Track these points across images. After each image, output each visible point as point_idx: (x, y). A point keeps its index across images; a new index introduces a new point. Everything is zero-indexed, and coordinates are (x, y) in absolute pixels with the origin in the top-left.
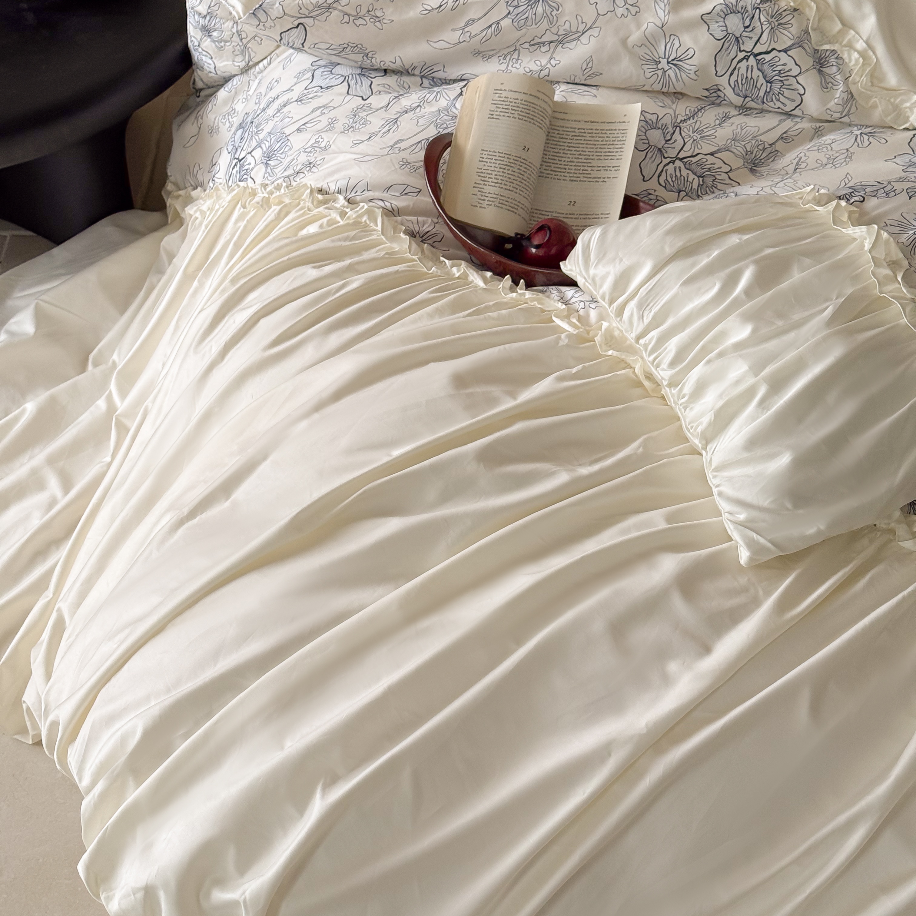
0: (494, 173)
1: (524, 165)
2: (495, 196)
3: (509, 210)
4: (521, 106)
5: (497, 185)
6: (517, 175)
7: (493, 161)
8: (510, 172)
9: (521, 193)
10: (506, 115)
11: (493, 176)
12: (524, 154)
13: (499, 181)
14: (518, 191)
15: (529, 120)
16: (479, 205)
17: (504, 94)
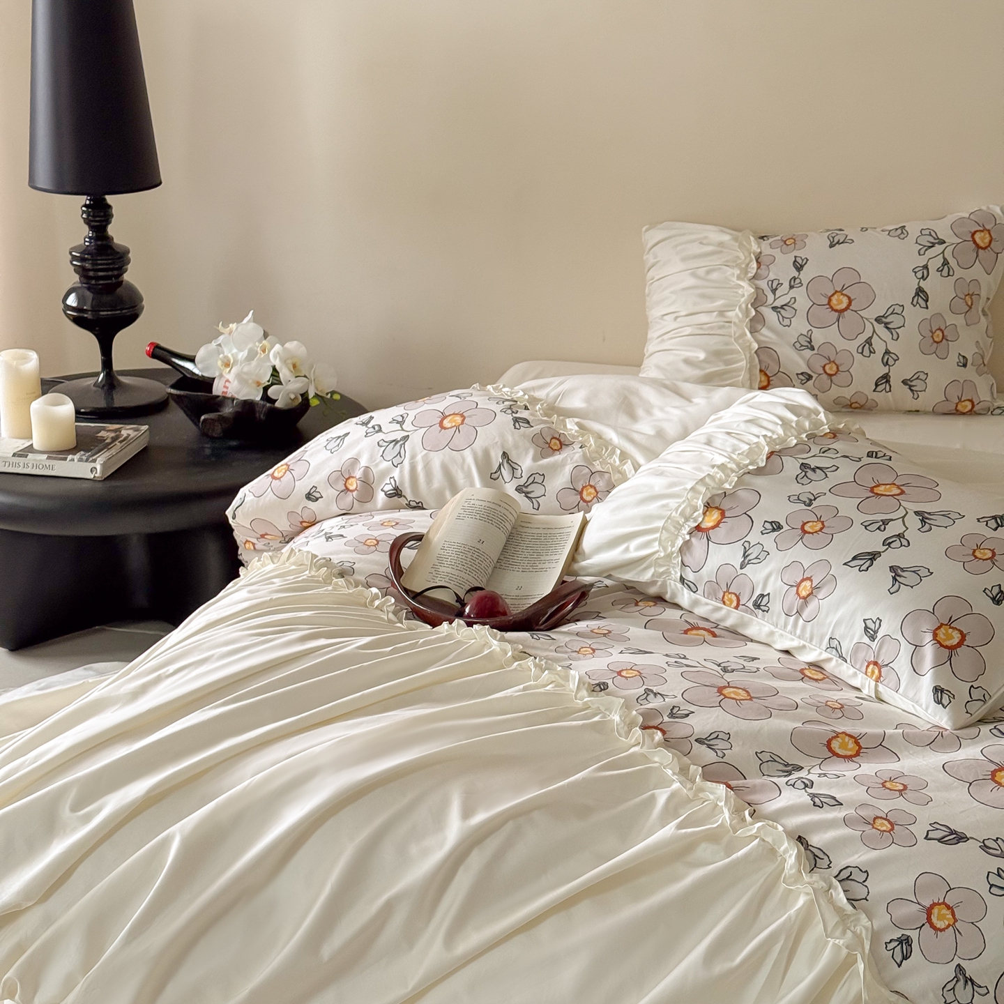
0: (450, 558)
1: (477, 553)
2: (446, 574)
3: (456, 585)
4: (484, 510)
5: (451, 566)
6: (469, 560)
7: (452, 549)
8: (463, 557)
9: (470, 573)
10: (470, 516)
11: (449, 560)
12: (479, 546)
13: (453, 564)
14: (468, 572)
15: (488, 521)
16: (433, 581)
17: (472, 502)
